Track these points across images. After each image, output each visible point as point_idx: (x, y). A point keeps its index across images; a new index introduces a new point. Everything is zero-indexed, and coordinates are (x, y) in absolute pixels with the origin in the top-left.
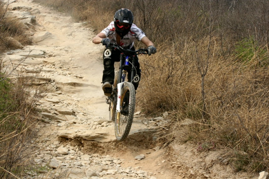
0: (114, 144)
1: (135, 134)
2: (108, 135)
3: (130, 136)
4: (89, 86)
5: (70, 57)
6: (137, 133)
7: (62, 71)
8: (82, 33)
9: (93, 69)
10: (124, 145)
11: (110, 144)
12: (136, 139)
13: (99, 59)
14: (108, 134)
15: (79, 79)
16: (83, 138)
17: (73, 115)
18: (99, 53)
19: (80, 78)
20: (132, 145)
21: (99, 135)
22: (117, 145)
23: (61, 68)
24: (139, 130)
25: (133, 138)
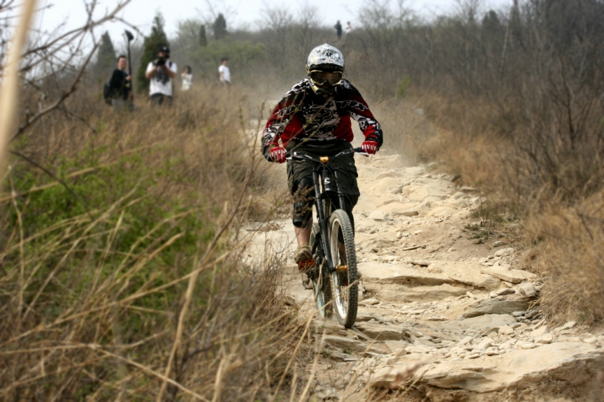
0: (510, 393)
1: (564, 365)
2: (495, 372)
3: (553, 372)
4: (444, 284)
5: (397, 231)
6: (571, 363)
8: (426, 185)
9: (453, 250)
10: (537, 397)
11: (500, 394)
12: (568, 379)
13: (466, 228)
14: (494, 370)
15: (420, 268)
16: (430, 382)
17: (404, 339)
18: (467, 217)
19: (422, 266)
20: (558, 395)
21: (471, 372)
22: (520, 396)
23: (376, 252)
24: (575, 356)
25: (561, 375)
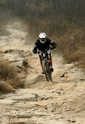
7: (54, 116)
